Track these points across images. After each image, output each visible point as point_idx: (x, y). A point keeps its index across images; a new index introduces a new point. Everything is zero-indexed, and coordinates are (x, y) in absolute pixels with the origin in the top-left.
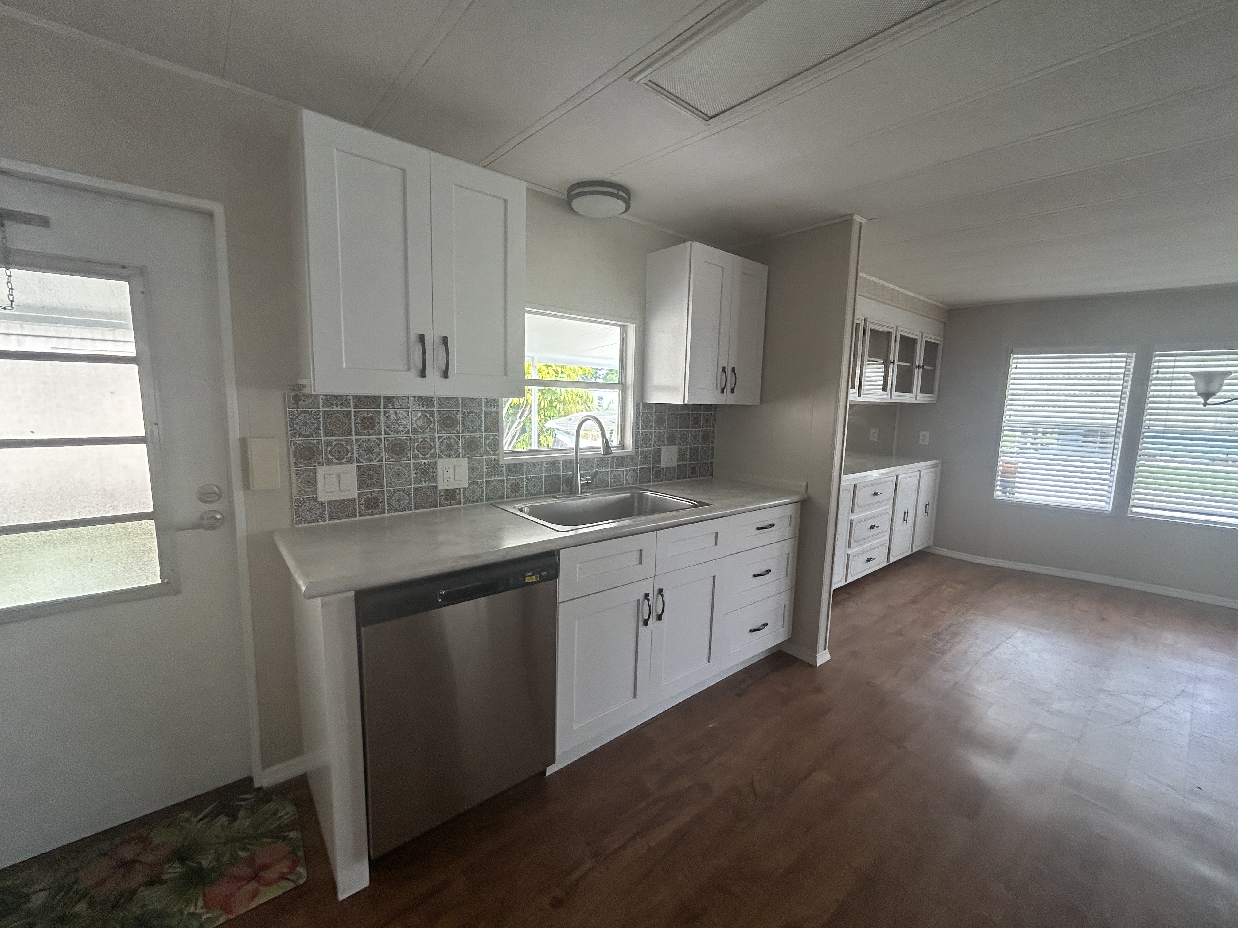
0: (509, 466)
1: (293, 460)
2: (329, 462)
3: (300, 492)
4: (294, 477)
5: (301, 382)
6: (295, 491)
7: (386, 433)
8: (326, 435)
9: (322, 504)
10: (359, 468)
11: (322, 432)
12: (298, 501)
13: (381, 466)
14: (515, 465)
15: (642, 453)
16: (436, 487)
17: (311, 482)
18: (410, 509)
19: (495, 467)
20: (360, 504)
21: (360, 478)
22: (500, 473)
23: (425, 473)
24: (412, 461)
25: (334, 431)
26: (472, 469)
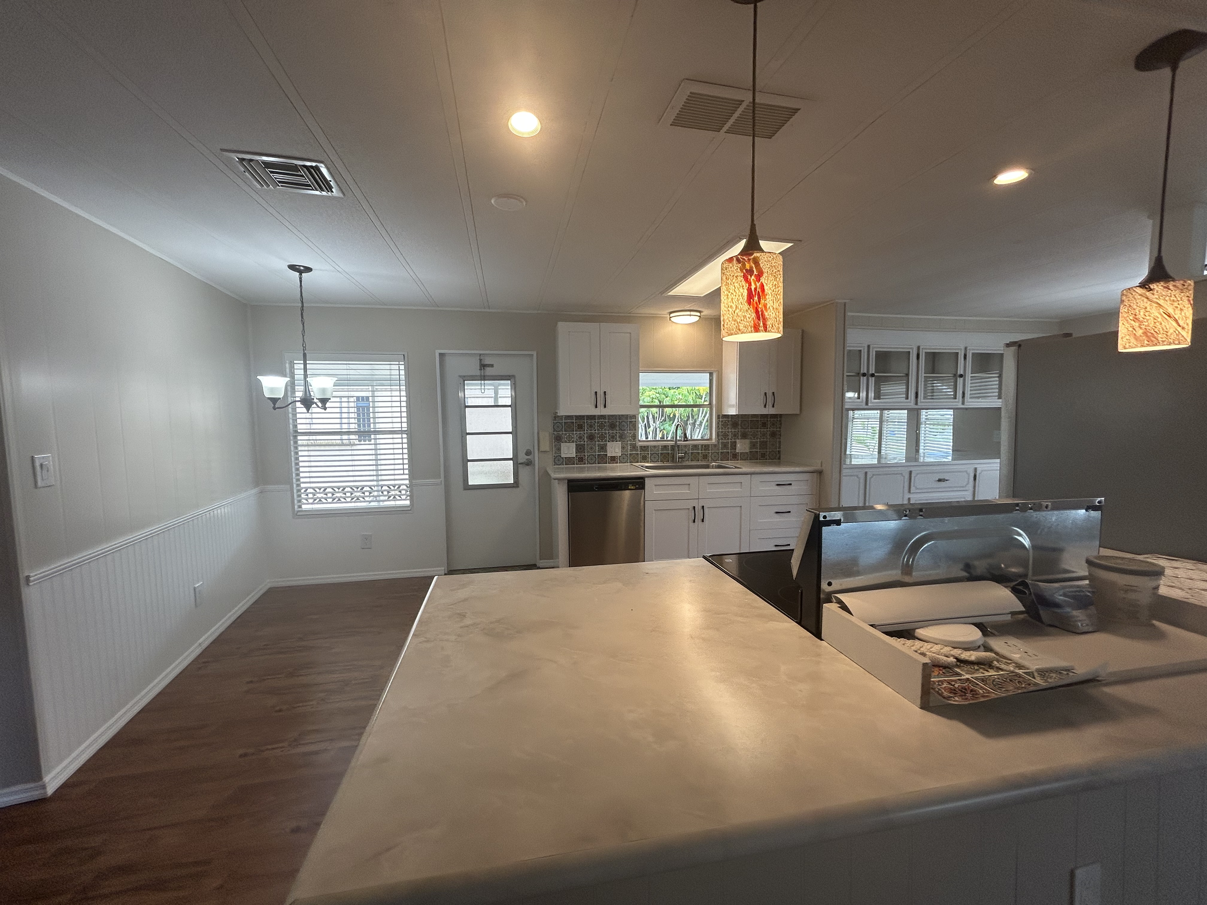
0: (641, 447)
1: (554, 441)
2: (566, 442)
3: (555, 453)
4: (554, 447)
5: (557, 411)
6: (554, 452)
7: (587, 431)
8: (565, 431)
9: (563, 458)
10: (576, 445)
11: (563, 430)
12: (554, 456)
13: (584, 444)
14: (644, 447)
15: (722, 443)
16: (606, 454)
17: (559, 449)
18: (596, 464)
19: (634, 447)
20: (576, 460)
21: (576, 449)
22: (637, 450)
23: (602, 448)
24: (597, 443)
25: (568, 430)
26: (623, 448)
